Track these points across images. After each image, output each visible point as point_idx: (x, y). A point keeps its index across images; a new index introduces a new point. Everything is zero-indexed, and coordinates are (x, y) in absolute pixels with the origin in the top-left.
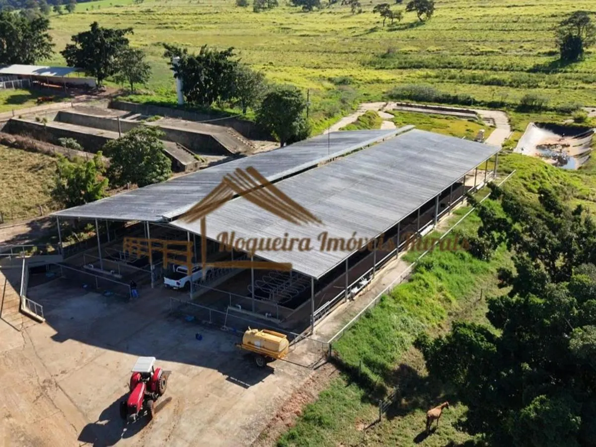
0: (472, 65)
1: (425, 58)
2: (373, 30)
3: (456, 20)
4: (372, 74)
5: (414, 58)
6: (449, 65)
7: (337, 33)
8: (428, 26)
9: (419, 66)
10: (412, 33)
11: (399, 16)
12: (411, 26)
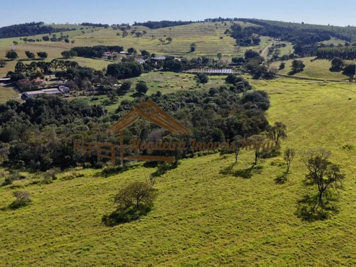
0: (177, 52)
1: (169, 51)
2: (159, 44)
3: (177, 43)
4: (160, 53)
5: (167, 51)
6: (173, 52)
7: (150, 45)
8: (171, 44)
9: (167, 52)
10: (167, 45)
11: (164, 41)
12: (167, 44)
